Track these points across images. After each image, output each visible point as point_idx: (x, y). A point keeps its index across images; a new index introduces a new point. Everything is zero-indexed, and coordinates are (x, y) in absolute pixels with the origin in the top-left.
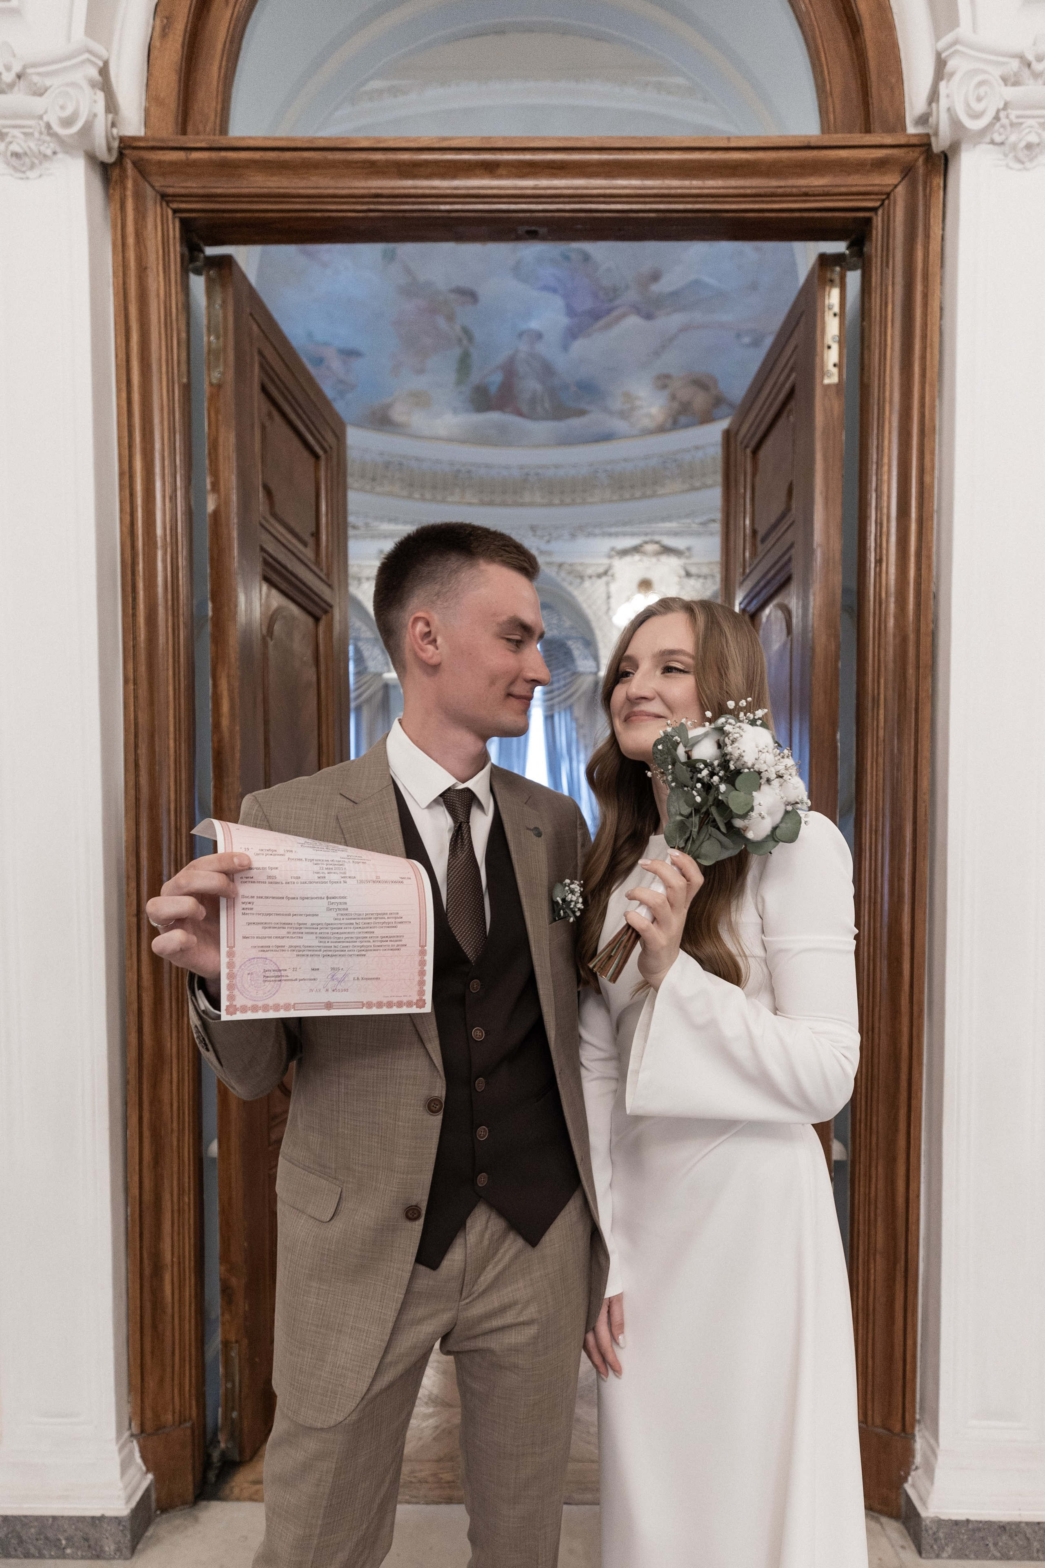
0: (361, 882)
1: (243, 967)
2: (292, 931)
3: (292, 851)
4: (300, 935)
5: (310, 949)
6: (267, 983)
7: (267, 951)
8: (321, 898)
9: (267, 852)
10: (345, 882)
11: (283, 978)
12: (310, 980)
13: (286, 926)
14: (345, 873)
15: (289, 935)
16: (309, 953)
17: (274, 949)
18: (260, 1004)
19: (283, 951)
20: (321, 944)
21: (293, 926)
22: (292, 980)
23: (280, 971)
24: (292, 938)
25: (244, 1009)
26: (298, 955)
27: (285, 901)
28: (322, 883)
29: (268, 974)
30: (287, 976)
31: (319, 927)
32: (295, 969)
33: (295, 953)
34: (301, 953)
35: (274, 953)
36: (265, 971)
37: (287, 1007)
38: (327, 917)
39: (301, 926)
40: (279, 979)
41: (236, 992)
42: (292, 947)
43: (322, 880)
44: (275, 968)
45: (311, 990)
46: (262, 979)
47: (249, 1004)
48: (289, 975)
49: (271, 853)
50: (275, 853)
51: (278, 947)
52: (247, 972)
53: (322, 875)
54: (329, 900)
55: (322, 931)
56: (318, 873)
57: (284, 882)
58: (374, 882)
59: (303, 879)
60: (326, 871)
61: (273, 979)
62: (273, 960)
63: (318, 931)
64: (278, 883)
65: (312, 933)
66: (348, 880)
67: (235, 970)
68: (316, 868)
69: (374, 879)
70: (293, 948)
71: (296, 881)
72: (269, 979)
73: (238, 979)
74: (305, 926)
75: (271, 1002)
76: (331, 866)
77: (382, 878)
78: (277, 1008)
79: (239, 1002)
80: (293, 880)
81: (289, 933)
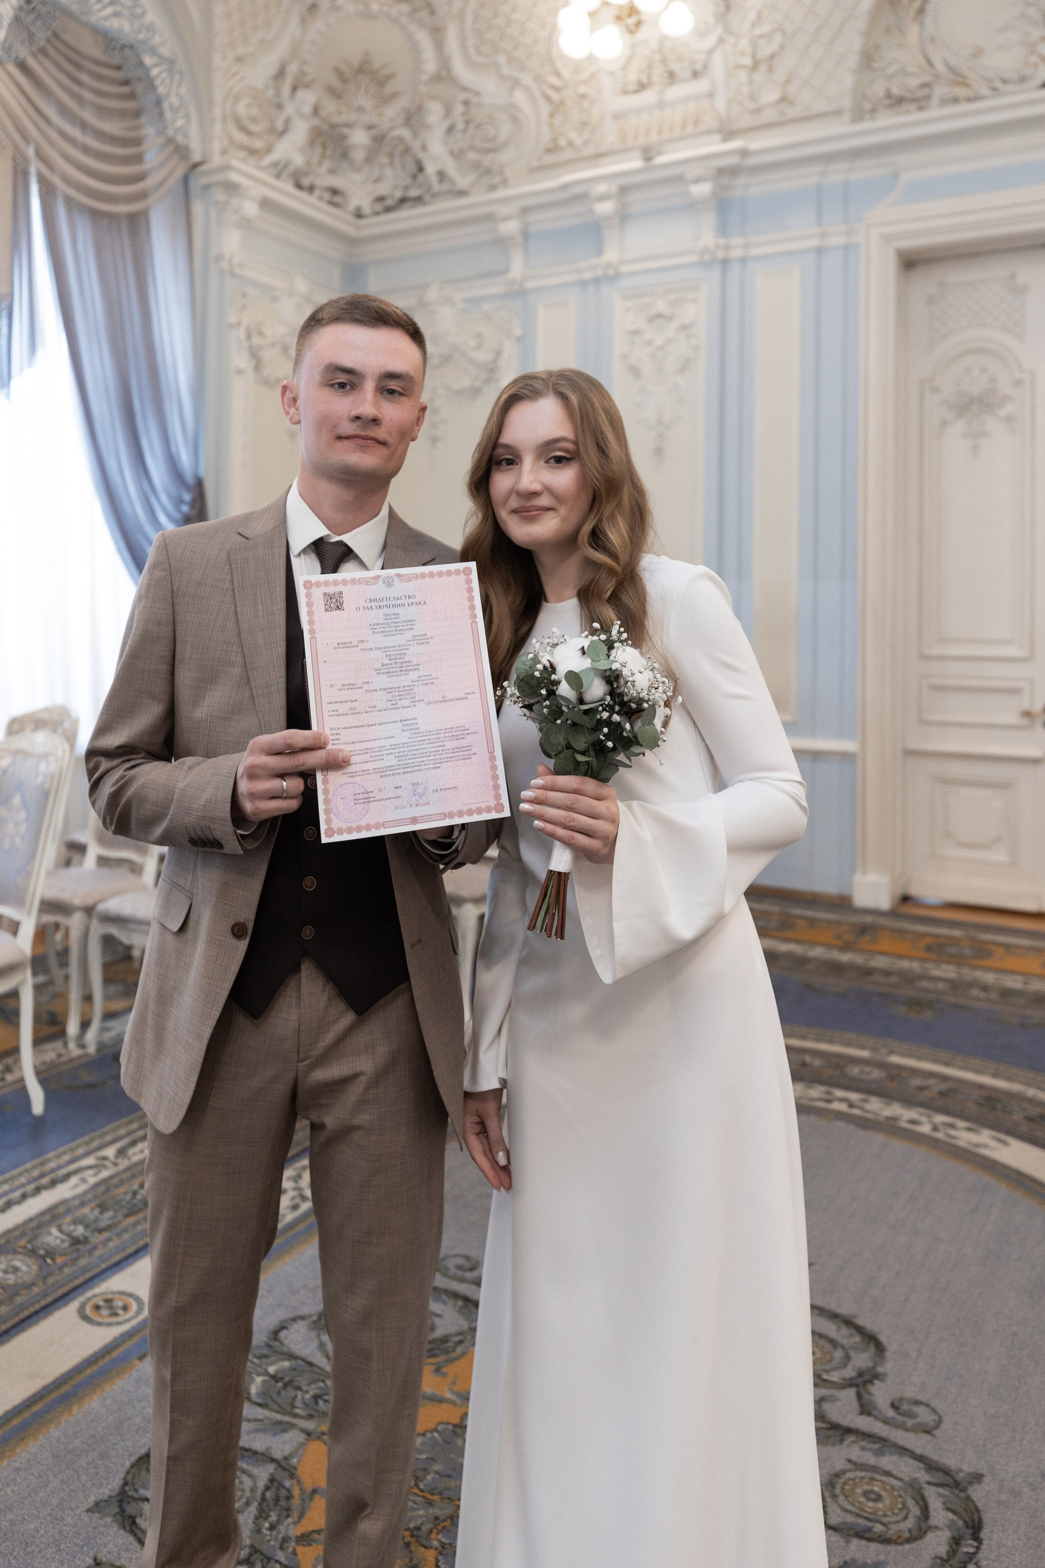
0: (429, 703)
1: (336, 793)
2: (373, 754)
3: (368, 683)
4: (382, 757)
5: (391, 768)
6: (357, 805)
7: (355, 776)
8: (396, 722)
9: (348, 687)
10: (415, 706)
11: (371, 800)
12: (395, 798)
13: (369, 751)
14: (414, 698)
15: (372, 759)
16: (391, 773)
17: (361, 773)
18: (354, 825)
19: (368, 774)
20: (400, 763)
21: (374, 750)
22: (378, 800)
23: (368, 793)
24: (375, 761)
25: (340, 831)
26: (381, 776)
27: (366, 728)
28: (395, 709)
29: (358, 797)
30: (375, 797)
31: (396, 747)
32: (380, 790)
33: (379, 775)
34: (384, 774)
35: (361, 777)
36: (355, 794)
37: (378, 826)
38: (403, 738)
39: (381, 749)
40: (368, 800)
41: (332, 816)
42: (375, 769)
43: (395, 706)
44: (363, 791)
45: (397, 808)
46: (353, 802)
47: (344, 826)
48: (375, 796)
49: (351, 687)
50: (354, 686)
51: (364, 771)
52: (339, 798)
53: (395, 702)
54: (402, 723)
55: (399, 750)
56: (391, 701)
57: (363, 712)
58: (441, 702)
59: (379, 708)
60: (398, 698)
61: (363, 801)
62: (361, 784)
63: (395, 751)
64: (359, 713)
65: (392, 753)
66: (417, 704)
67: (330, 796)
68: (389, 696)
69: (441, 699)
70: (377, 770)
71: (373, 710)
72: (359, 801)
73: (333, 803)
74: (385, 748)
75: (363, 823)
76: (402, 693)
77: (448, 698)
78: (368, 828)
79: (335, 825)
80: (371, 709)
81: (371, 757)
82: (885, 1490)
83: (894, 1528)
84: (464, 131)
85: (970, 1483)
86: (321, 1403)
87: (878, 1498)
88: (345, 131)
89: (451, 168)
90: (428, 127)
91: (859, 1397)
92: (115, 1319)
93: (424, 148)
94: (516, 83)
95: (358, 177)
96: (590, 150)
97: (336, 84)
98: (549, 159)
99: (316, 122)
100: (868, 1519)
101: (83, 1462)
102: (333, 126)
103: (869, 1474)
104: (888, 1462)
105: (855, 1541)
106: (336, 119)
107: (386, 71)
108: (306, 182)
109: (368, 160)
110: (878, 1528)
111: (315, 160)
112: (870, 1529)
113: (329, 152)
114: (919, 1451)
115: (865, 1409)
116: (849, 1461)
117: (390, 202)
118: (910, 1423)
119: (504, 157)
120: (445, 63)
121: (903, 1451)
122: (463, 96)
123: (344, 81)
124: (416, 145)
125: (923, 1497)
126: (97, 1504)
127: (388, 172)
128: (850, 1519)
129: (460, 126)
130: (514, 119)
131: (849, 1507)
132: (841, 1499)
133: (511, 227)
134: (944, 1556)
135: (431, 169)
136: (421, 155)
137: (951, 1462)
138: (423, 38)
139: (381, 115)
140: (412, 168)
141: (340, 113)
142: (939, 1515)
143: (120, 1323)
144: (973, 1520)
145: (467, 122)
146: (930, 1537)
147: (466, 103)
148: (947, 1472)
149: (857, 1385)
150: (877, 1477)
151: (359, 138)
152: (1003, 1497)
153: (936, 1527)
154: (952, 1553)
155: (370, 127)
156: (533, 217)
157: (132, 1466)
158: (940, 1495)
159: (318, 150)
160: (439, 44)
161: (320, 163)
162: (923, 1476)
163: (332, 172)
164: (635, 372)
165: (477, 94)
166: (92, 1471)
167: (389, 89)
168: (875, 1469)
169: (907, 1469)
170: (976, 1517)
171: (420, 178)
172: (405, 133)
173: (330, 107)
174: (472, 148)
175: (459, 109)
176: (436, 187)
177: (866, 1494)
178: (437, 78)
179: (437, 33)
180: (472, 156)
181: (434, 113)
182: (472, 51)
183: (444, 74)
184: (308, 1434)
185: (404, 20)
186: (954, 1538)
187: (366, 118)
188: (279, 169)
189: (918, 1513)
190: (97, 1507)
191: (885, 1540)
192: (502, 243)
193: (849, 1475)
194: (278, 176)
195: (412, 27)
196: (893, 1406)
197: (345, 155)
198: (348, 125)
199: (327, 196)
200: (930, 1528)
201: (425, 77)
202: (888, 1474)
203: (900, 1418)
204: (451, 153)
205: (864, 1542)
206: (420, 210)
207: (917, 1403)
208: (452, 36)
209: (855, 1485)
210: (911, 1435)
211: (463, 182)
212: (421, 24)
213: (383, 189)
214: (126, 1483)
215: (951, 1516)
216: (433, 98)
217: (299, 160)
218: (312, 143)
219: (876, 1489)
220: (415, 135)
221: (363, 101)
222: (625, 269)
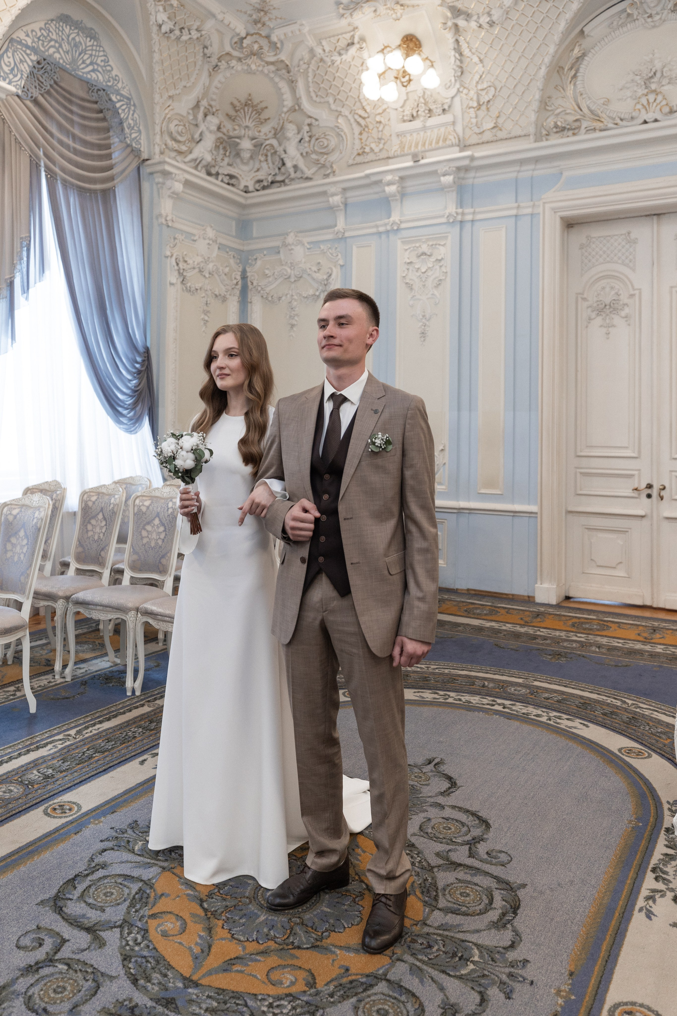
82: (472, 892)
83: (471, 909)
84: (310, 141)
85: (519, 889)
86: (173, 854)
87: (468, 895)
88: (237, 140)
89: (301, 164)
90: (288, 139)
91: (470, 849)
92: (64, 815)
93: (285, 152)
94: (340, 114)
95: (246, 168)
96: (383, 155)
97: (232, 113)
98: (359, 159)
99: (220, 135)
100: (459, 905)
101: (37, 882)
102: (230, 137)
103: (466, 885)
104: (477, 879)
105: (450, 915)
106: (231, 134)
107: (263, 105)
108: (213, 171)
109: (251, 157)
110: (464, 909)
111: (219, 159)
112: (459, 909)
113: (228, 154)
114: (495, 874)
115: (471, 855)
116: (457, 879)
117: (265, 184)
118: (494, 861)
119: (333, 158)
120: (297, 101)
121: (487, 874)
122: (308, 121)
123: (237, 111)
124: (280, 149)
125: (492, 895)
126: (42, 901)
127: (264, 165)
128: (450, 905)
129: (307, 139)
130: (339, 135)
131: (450, 900)
132: (448, 896)
133: (336, 200)
134: (495, 921)
135: (289, 164)
136: (283, 156)
137: (511, 879)
138: (284, 86)
139: (260, 131)
140: (278, 163)
141: (235, 130)
142: (498, 902)
143: (67, 817)
144: (515, 905)
145: (310, 137)
146: (491, 913)
147: (309, 125)
148: (507, 883)
149: (471, 844)
150: (470, 886)
151: (246, 145)
152: (535, 894)
153: (495, 908)
154: (500, 919)
155: (253, 139)
156: (349, 194)
157: (63, 884)
158: (501, 893)
159: (222, 152)
160: (293, 90)
161: (223, 160)
162: (493, 884)
163: (229, 165)
164: (410, 287)
165: (316, 120)
166: (41, 886)
167: (263, 116)
168: (469, 882)
169: (487, 882)
170: (518, 904)
171: (283, 170)
172: (274, 142)
173: (228, 126)
174: (314, 152)
175: (306, 128)
176: (293, 175)
177: (461, 894)
178: (293, 110)
179: (292, 83)
180: (314, 156)
181: (291, 131)
182: (313, 94)
183: (297, 108)
184: (164, 868)
185: (272, 75)
186: (503, 913)
187: (250, 133)
188: (197, 163)
189: (487, 902)
190: (42, 903)
191: (466, 914)
192: (331, 209)
193: (456, 885)
194: (196, 168)
195: (277, 79)
196: (487, 853)
197: (238, 155)
198: (239, 137)
199: (226, 179)
200: (491, 909)
201: (285, 109)
202: (476, 884)
203: (489, 859)
204: (302, 154)
205: (454, 915)
206: (283, 188)
207: (501, 852)
208: (301, 85)
209: (457, 890)
210: (493, 867)
211: (308, 173)
212: (282, 78)
213: (261, 175)
214: (59, 892)
215: (504, 903)
216: (290, 122)
217: (208, 158)
218: (217, 147)
219: (468, 891)
220: (280, 144)
221: (248, 123)
222: (403, 226)
